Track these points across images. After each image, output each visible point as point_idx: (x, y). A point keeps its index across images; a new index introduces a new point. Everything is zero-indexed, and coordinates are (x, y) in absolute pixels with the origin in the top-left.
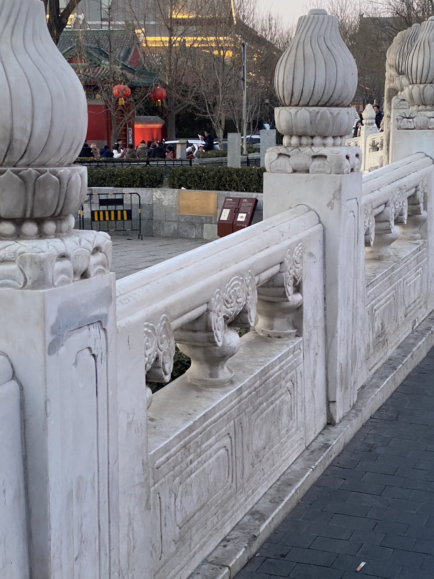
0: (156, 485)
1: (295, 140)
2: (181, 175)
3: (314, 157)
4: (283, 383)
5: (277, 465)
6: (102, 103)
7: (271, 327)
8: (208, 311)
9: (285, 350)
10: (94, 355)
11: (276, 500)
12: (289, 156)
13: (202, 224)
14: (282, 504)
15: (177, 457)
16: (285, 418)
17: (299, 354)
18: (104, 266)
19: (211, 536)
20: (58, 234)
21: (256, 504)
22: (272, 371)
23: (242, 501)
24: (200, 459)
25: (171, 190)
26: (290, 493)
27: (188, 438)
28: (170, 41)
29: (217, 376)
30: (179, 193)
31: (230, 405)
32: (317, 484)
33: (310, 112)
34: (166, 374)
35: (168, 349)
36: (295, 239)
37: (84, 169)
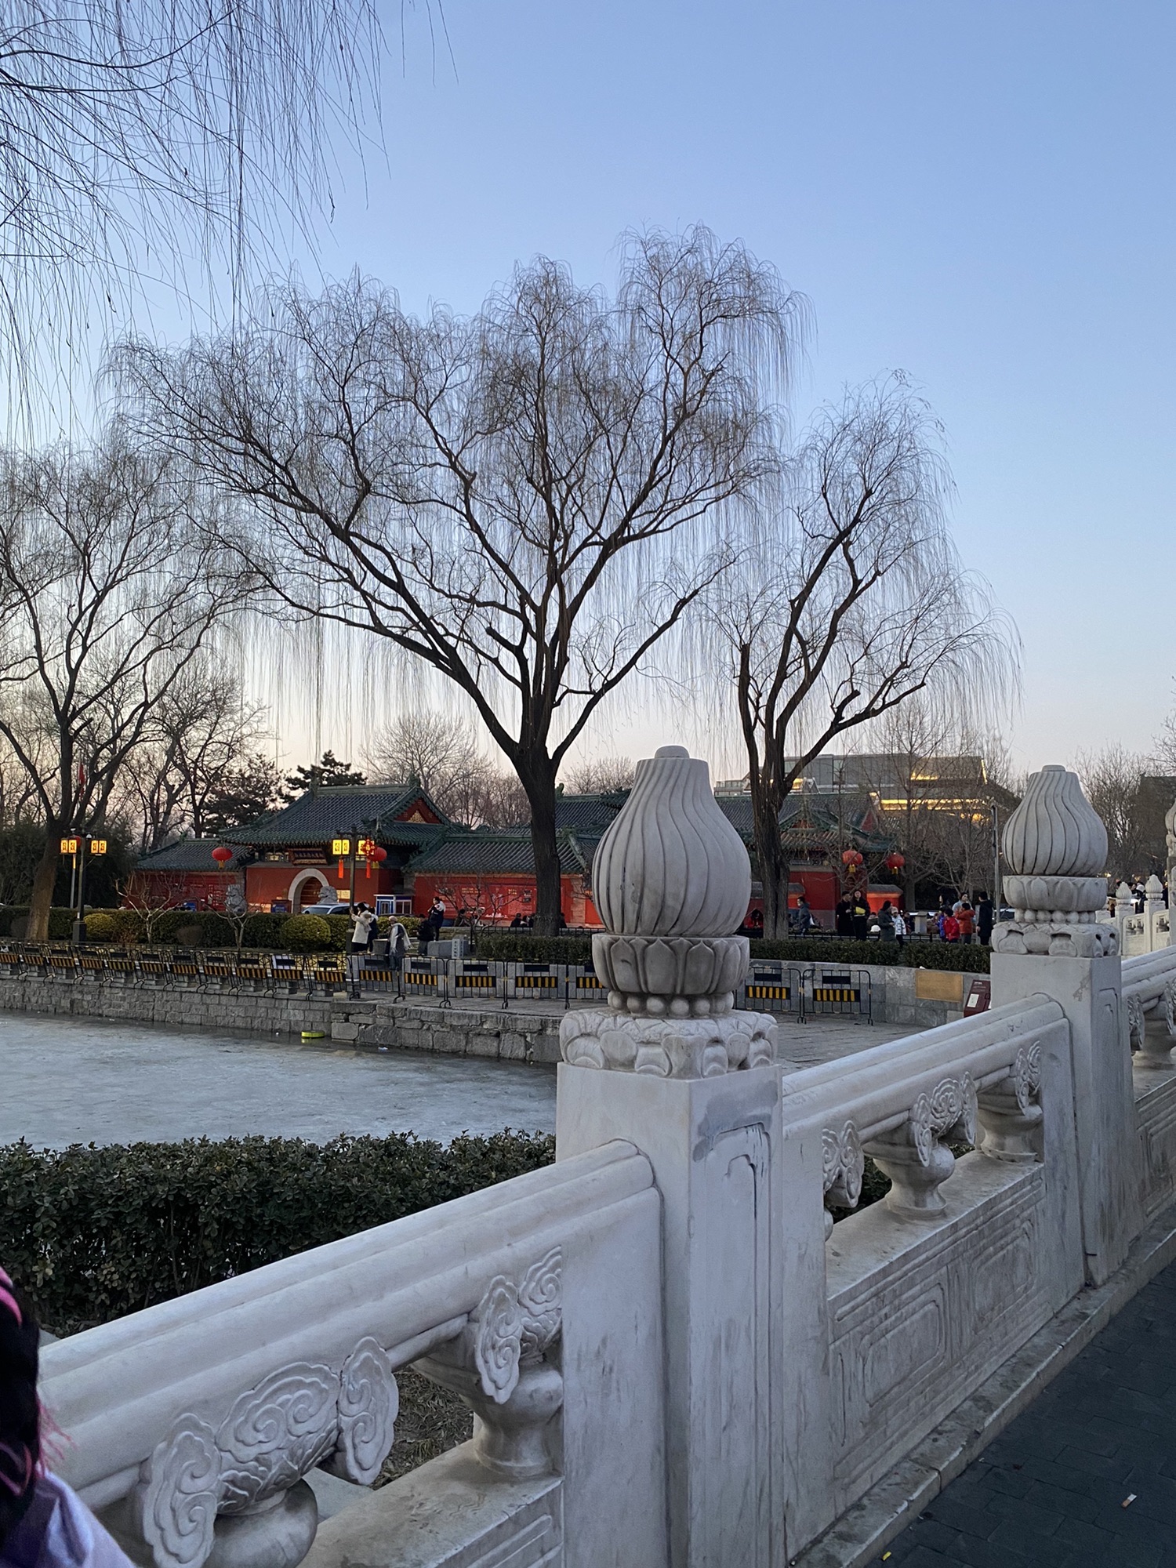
0: (837, 1343)
1: (1029, 915)
2: (919, 952)
3: (1054, 936)
4: (1017, 1222)
5: (1012, 1334)
6: (831, 870)
7: (1002, 1147)
8: (909, 1119)
9: (1019, 1178)
10: (752, 1165)
11: (1010, 1384)
12: (1022, 934)
13: (946, 1011)
14: (1018, 1392)
15: (867, 1308)
16: (1021, 1271)
17: (1039, 1185)
18: (768, 1056)
19: (915, 1423)
20: (713, 1014)
21: (981, 1386)
22: (1001, 1206)
23: (960, 1379)
24: (899, 1314)
25: (907, 969)
26: (1029, 1376)
27: (882, 1283)
28: (908, 805)
29: (925, 1206)
30: (917, 973)
31: (941, 1245)
32: (1071, 1369)
33: (1047, 882)
34: (852, 1197)
35: (854, 1165)
36: (1029, 1035)
37: (745, 941)
